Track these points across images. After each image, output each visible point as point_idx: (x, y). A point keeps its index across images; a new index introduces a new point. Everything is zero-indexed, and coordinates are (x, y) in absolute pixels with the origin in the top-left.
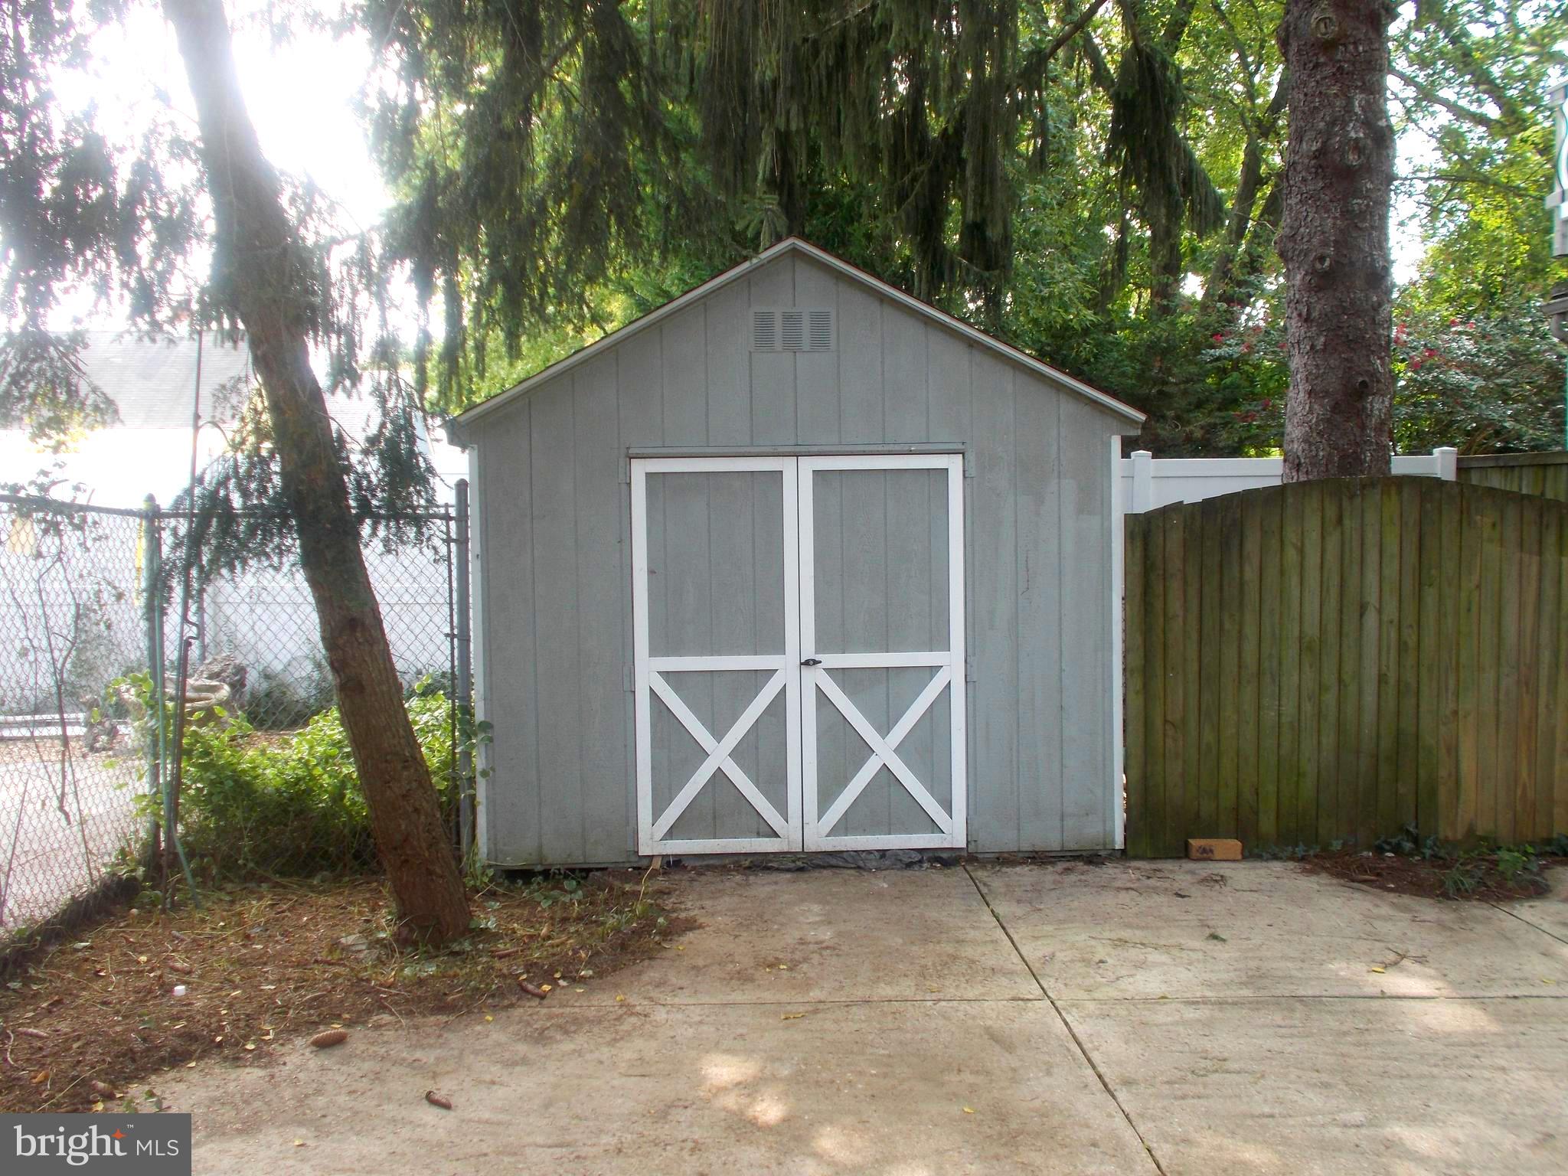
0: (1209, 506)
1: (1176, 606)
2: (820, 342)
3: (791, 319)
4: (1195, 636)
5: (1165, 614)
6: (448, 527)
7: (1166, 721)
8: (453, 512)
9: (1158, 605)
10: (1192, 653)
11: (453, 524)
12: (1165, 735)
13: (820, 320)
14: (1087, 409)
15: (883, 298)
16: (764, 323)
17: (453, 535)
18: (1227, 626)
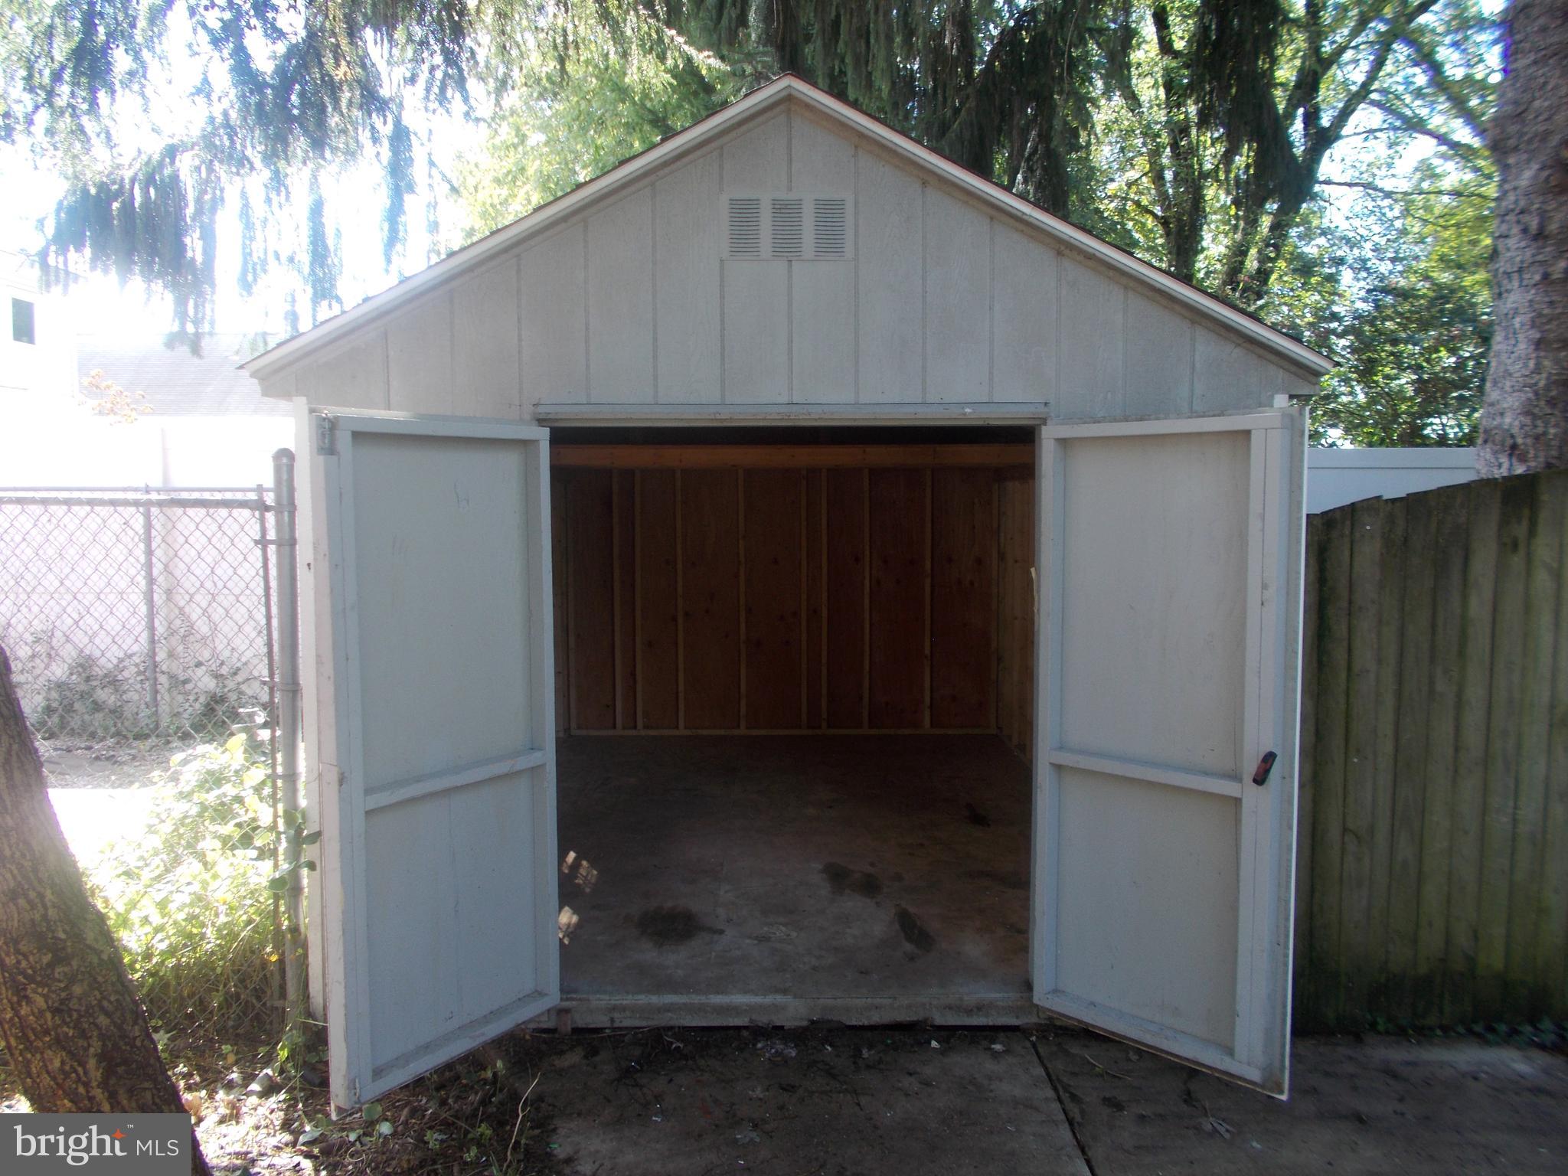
0: (1415, 503)
1: (1365, 657)
2: (830, 241)
3: (786, 210)
4: (1389, 700)
5: (1349, 669)
6: (262, 521)
7: (1345, 830)
8: (270, 499)
9: (1339, 654)
10: (1386, 727)
11: (270, 517)
12: (1343, 851)
13: (829, 212)
14: (1237, 353)
15: (928, 177)
16: (744, 213)
17: (272, 535)
18: (1440, 687)
